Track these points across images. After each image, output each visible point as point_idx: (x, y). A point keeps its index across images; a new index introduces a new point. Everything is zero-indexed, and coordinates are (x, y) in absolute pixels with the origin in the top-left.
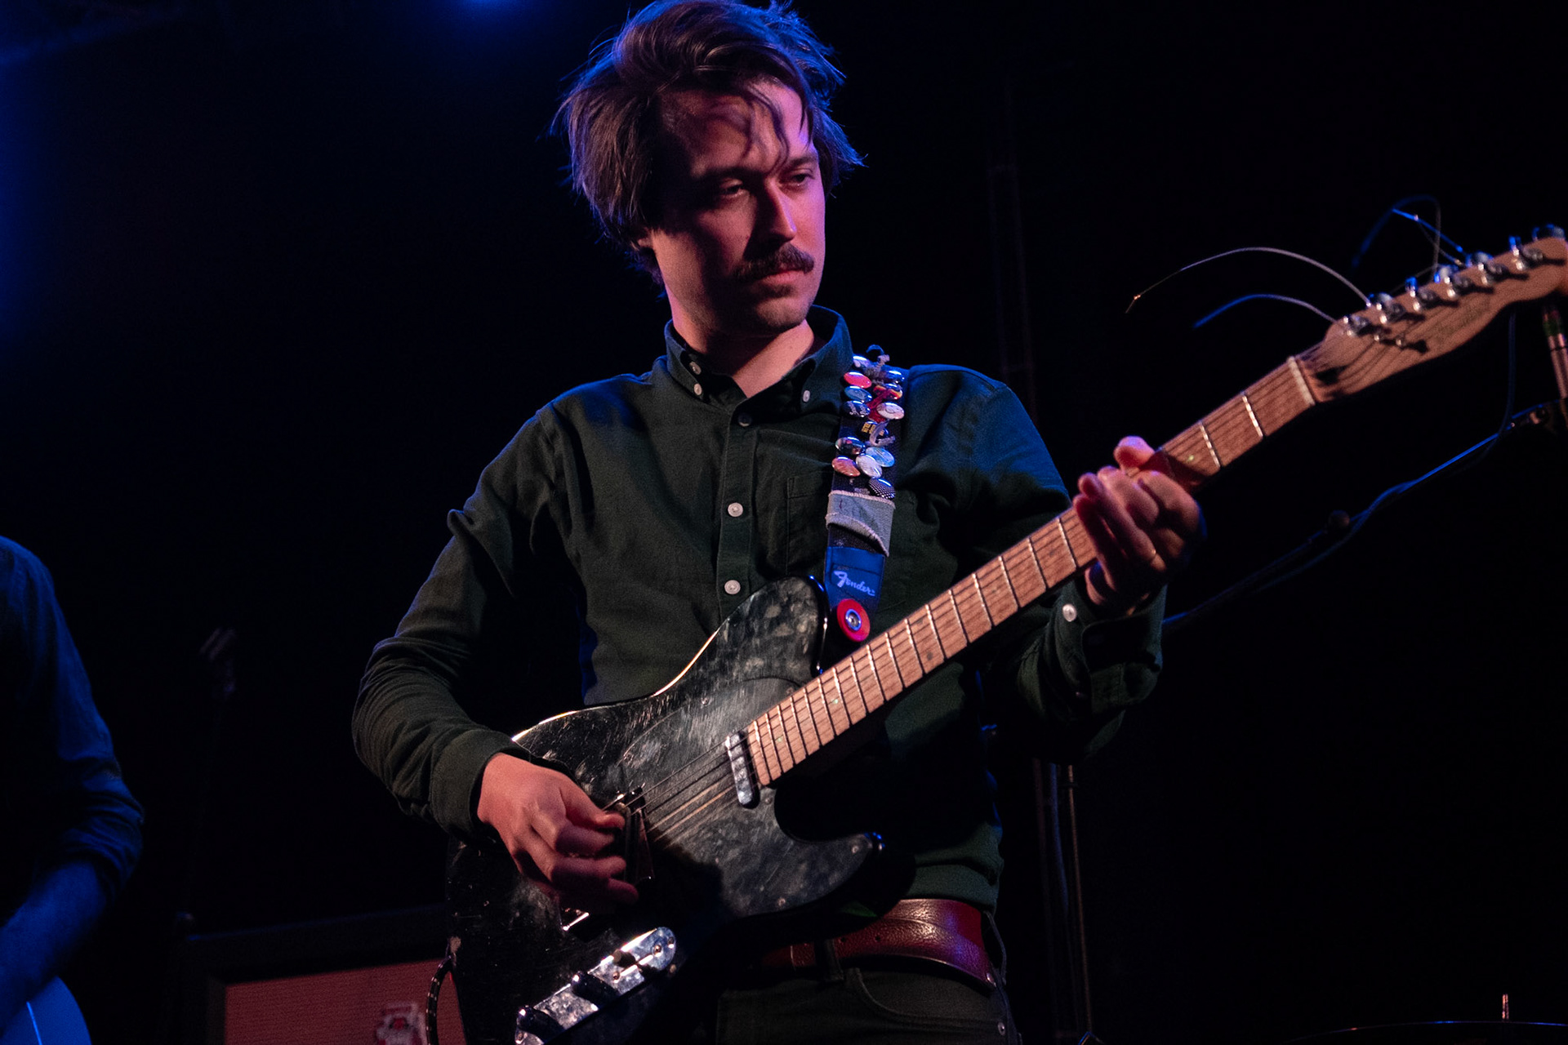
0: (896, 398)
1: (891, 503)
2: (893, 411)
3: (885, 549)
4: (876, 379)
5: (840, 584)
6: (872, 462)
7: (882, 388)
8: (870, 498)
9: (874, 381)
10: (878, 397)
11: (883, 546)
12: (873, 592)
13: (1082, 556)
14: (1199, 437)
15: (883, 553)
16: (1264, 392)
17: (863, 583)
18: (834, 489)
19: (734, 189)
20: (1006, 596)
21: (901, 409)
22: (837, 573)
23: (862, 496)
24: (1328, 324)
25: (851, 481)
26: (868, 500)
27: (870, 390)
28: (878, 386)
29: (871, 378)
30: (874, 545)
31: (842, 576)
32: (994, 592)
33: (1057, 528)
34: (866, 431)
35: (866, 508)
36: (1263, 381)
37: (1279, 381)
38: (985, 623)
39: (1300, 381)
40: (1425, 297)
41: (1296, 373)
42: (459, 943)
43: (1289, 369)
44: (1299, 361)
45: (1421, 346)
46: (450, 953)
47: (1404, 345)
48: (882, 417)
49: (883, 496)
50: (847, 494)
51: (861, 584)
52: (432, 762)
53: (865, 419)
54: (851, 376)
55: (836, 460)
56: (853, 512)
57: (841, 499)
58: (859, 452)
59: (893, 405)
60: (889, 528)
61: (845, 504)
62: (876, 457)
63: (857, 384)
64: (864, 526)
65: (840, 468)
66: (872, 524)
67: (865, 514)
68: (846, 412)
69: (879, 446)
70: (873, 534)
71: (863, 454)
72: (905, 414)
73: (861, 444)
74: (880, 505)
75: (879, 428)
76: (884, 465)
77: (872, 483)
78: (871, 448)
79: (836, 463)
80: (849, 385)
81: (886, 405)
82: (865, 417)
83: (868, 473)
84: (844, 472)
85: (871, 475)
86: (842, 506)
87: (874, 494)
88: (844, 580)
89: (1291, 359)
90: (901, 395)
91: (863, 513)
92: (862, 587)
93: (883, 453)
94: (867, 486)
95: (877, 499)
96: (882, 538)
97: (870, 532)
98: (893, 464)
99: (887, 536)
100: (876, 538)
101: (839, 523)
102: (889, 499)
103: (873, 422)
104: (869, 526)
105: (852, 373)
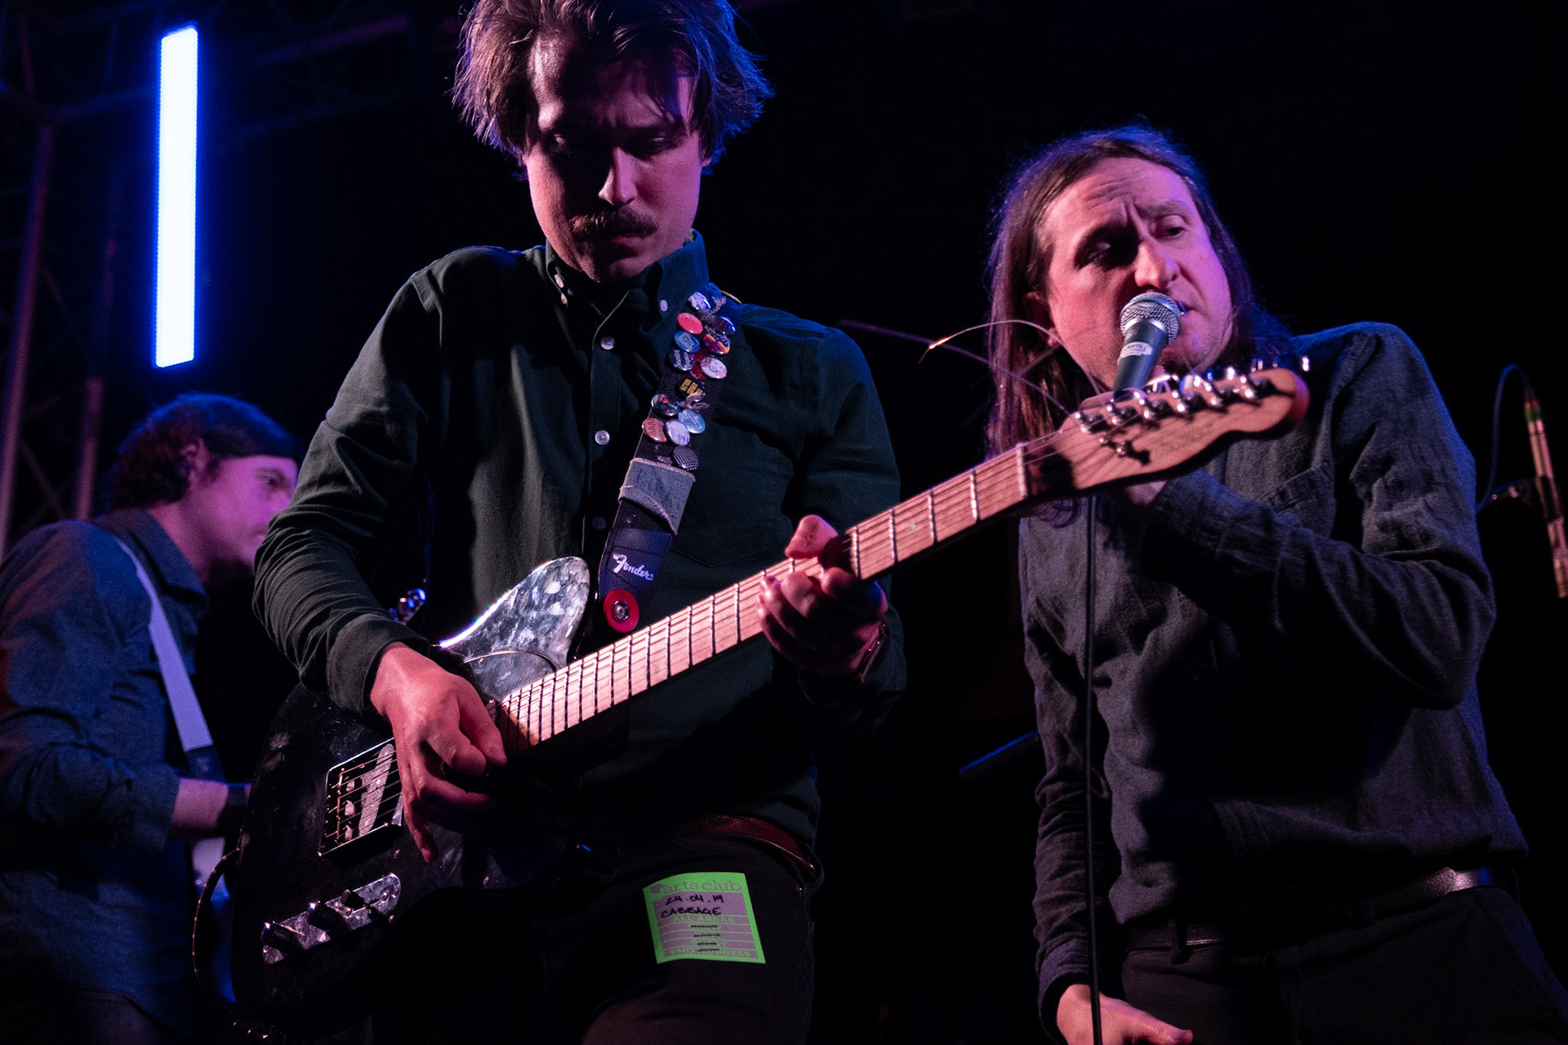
0: (722, 353)
1: (691, 476)
2: (716, 369)
3: (673, 529)
4: (710, 325)
5: (617, 570)
6: (682, 429)
7: (713, 338)
8: (672, 469)
9: (706, 327)
10: (706, 350)
11: (672, 526)
12: (652, 575)
15: (672, 532)
16: (990, 473)
18: (637, 456)
20: (731, 627)
21: (724, 367)
22: (616, 557)
23: (663, 466)
25: (657, 448)
26: (669, 471)
27: (699, 337)
28: (709, 335)
29: (704, 323)
30: (663, 523)
31: (620, 559)
32: (724, 619)
34: (684, 389)
35: (665, 481)
36: (992, 461)
37: (1005, 466)
39: (1020, 470)
40: (1155, 405)
41: (1019, 461)
42: (248, 841)
43: (1014, 456)
44: (1025, 449)
45: (1144, 457)
46: (239, 847)
47: (1124, 453)
48: (704, 374)
49: (684, 467)
50: (646, 462)
51: (640, 568)
52: (327, 644)
53: (686, 374)
54: (685, 317)
55: (646, 422)
56: (650, 485)
57: (640, 468)
58: (671, 415)
59: (717, 361)
60: (683, 506)
61: (642, 475)
62: (688, 422)
63: (688, 330)
64: (656, 504)
65: (648, 431)
66: (665, 501)
67: (662, 487)
68: (670, 363)
69: (693, 410)
70: (664, 514)
71: (676, 417)
72: (727, 374)
73: (676, 405)
74: (679, 478)
75: (698, 387)
76: (693, 431)
77: (676, 451)
78: (685, 412)
79: (646, 425)
80: (680, 329)
81: (710, 361)
82: (688, 372)
83: (675, 439)
84: (652, 436)
85: (677, 442)
86: (638, 477)
87: (675, 465)
88: (621, 564)
89: (1020, 445)
90: (727, 350)
91: (660, 487)
92: (640, 572)
93: (696, 418)
94: (671, 455)
95: (677, 470)
96: (673, 516)
97: (662, 510)
98: (703, 430)
99: (679, 514)
100: (667, 516)
101: (631, 498)
102: (690, 471)
103: (693, 380)
104: (662, 502)
105: (687, 315)
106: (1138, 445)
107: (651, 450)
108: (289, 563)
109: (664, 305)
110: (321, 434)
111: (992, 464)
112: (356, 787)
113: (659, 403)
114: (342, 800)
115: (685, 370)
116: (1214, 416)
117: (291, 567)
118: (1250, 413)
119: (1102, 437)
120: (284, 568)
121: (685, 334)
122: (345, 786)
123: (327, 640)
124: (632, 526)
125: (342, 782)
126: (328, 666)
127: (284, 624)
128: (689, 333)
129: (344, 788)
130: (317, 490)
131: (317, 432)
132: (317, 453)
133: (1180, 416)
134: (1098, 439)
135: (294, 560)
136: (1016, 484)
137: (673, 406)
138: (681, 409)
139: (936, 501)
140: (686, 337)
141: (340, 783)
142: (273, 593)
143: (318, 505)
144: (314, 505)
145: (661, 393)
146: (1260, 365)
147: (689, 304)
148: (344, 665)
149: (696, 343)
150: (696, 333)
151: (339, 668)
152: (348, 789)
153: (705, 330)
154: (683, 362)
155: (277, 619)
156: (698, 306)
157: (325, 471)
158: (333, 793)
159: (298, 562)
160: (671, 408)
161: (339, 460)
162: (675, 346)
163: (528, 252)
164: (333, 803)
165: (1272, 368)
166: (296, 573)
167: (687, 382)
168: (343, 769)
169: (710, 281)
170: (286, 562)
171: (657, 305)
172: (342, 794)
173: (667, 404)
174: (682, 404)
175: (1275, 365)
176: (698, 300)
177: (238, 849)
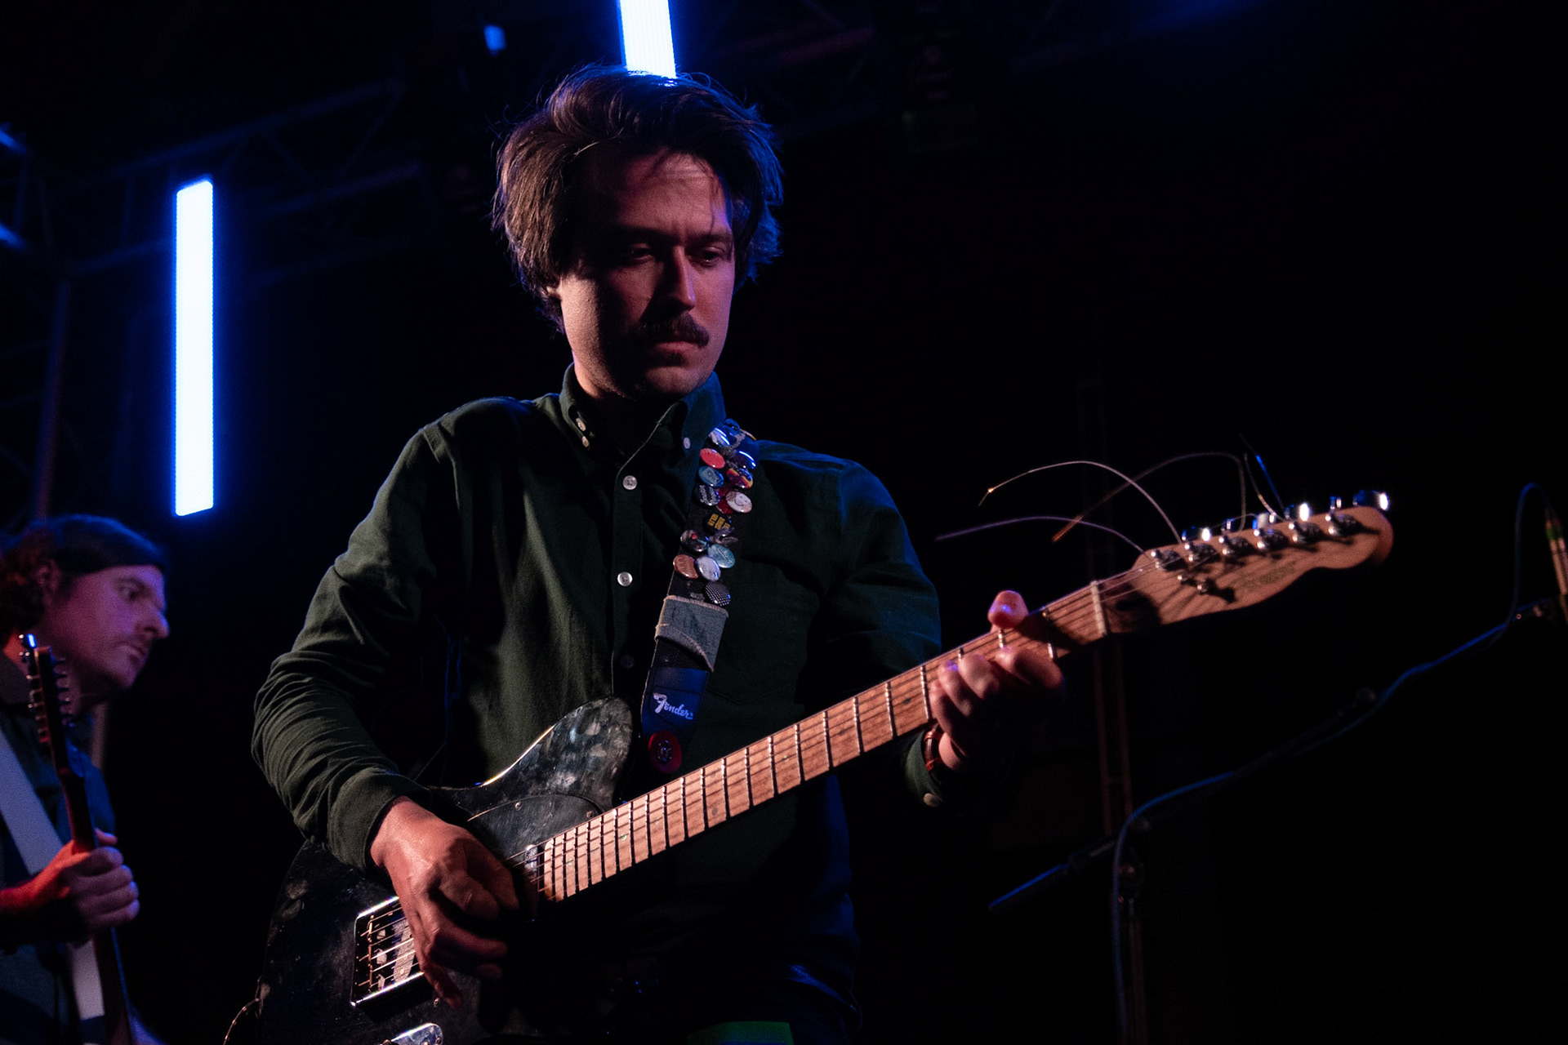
0: (745, 487)
1: (724, 611)
2: (741, 503)
3: (710, 666)
4: (731, 460)
5: (658, 710)
6: (713, 565)
7: (735, 472)
8: (705, 605)
9: (728, 462)
10: (730, 485)
11: (708, 663)
12: (692, 714)
13: (869, 742)
14: (995, 646)
15: (709, 669)
16: (1064, 611)
17: (683, 706)
18: (670, 594)
19: (642, 252)
20: (793, 767)
21: (749, 501)
22: (656, 697)
23: (696, 602)
24: (1138, 554)
25: (689, 584)
26: (702, 607)
27: (723, 471)
28: (732, 470)
29: (726, 458)
30: (699, 661)
31: (661, 699)
32: (784, 759)
33: (851, 708)
34: (712, 524)
35: (698, 617)
36: (1065, 600)
37: (1079, 604)
38: (769, 791)
39: (1097, 608)
40: (1234, 543)
41: (1095, 599)
42: (268, 991)
43: (1089, 594)
44: (1100, 587)
45: (1228, 594)
46: (258, 997)
47: (1205, 590)
48: (730, 508)
49: (716, 602)
50: (679, 599)
51: (680, 708)
52: (329, 800)
53: (713, 509)
54: (708, 453)
55: (677, 558)
56: (684, 622)
57: (673, 606)
58: (700, 550)
59: (742, 495)
60: (717, 642)
61: (676, 612)
62: (717, 557)
63: (711, 464)
64: (692, 641)
65: (680, 568)
66: (701, 638)
67: (696, 625)
68: (696, 497)
69: (722, 545)
70: (701, 651)
71: (705, 553)
72: (752, 508)
73: (705, 540)
74: (712, 613)
75: (725, 522)
76: (723, 566)
77: (709, 587)
78: (714, 547)
79: (677, 562)
80: (704, 465)
81: (736, 495)
82: (713, 506)
83: (707, 575)
84: (683, 573)
85: (708, 578)
86: (673, 616)
87: (708, 600)
88: (662, 704)
89: (1094, 583)
90: (750, 484)
91: (695, 625)
92: (680, 711)
93: (725, 552)
94: (703, 591)
95: (710, 606)
96: (708, 652)
97: (698, 648)
98: (732, 565)
99: (715, 651)
100: (703, 653)
101: (668, 636)
102: (723, 607)
103: (720, 515)
104: (698, 639)
105: (709, 450)
106: (1222, 583)
107: (684, 587)
108: (289, 712)
109: (687, 443)
110: (327, 579)
111: (1065, 603)
112: (387, 935)
113: (689, 539)
114: (373, 948)
115: (710, 504)
116: (1298, 555)
117: (291, 714)
118: (1336, 552)
119: (1179, 574)
120: (282, 717)
121: (709, 469)
122: (377, 934)
123: (329, 795)
124: (670, 664)
125: (372, 930)
126: (330, 822)
127: (283, 773)
128: (712, 467)
129: (374, 936)
130: (320, 636)
131: (324, 577)
132: (324, 597)
133: (1261, 553)
134: (1176, 576)
135: (294, 708)
136: (1094, 622)
137: (702, 542)
138: (711, 544)
139: (1008, 639)
140: (709, 472)
141: (370, 931)
142: (272, 741)
143: (319, 653)
144: (315, 652)
145: (689, 529)
146: (1339, 503)
147: (710, 439)
148: (346, 822)
149: (720, 478)
150: (718, 467)
151: (341, 825)
152: (378, 938)
153: (726, 465)
154: (709, 498)
155: (276, 766)
156: (718, 441)
157: (329, 618)
158: (363, 942)
159: (297, 710)
160: (700, 544)
161: (342, 608)
162: (699, 481)
163: (538, 401)
164: (362, 950)
165: (1351, 506)
166: (295, 722)
167: (714, 517)
168: (372, 917)
169: (728, 417)
170: (285, 710)
171: (681, 442)
172: (372, 943)
173: (696, 540)
174: (711, 538)
175: (1355, 503)
176: (719, 436)
177: (257, 1000)
